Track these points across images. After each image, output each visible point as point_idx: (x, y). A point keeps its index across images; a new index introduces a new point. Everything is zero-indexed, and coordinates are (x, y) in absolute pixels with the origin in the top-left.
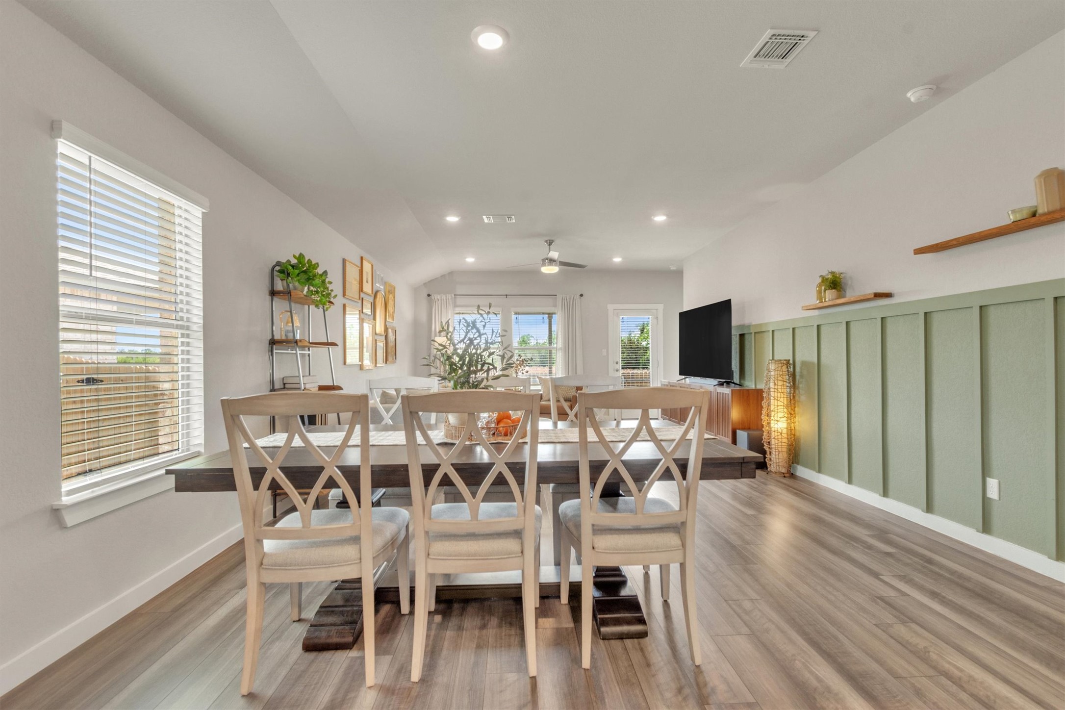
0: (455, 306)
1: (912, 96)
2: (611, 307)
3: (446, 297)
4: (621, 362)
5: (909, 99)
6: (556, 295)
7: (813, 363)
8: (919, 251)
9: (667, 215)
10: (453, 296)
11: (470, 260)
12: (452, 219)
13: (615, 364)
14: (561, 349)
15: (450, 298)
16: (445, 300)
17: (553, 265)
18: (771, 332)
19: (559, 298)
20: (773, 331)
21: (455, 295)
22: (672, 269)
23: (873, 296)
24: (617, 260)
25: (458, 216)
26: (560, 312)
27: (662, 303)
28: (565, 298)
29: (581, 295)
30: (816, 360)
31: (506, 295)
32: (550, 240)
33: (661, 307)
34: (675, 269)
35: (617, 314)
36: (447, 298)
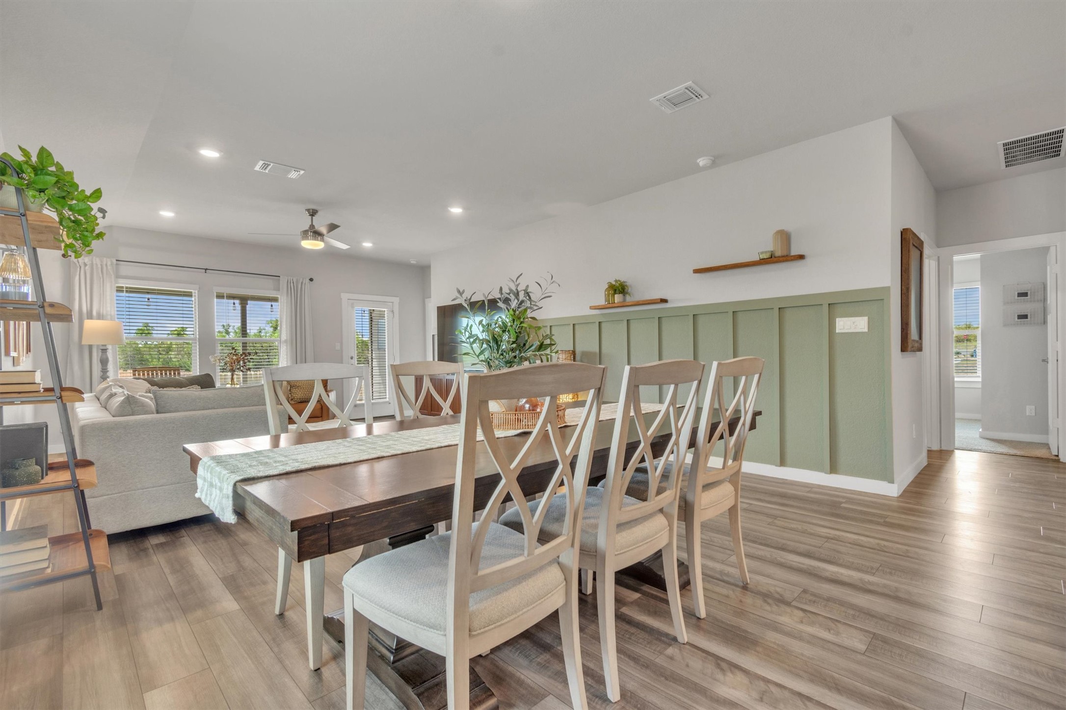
0: (118, 277)
1: (702, 162)
2: (345, 296)
3: (102, 262)
4: (356, 357)
5: (698, 164)
6: (279, 277)
7: (595, 353)
8: (696, 271)
9: (464, 208)
10: (115, 261)
11: (167, 214)
12: (209, 154)
13: (350, 359)
14: (286, 341)
15: (109, 263)
16: (99, 266)
17: (318, 240)
18: (549, 327)
19: (283, 281)
20: (551, 326)
21: (117, 260)
22: (412, 262)
23: (659, 301)
24: (367, 245)
25: (220, 151)
26: (285, 297)
27: (398, 297)
28: (292, 282)
29: (311, 280)
30: (598, 351)
31: (206, 269)
32: (313, 210)
33: (396, 300)
34: (415, 262)
35: (352, 304)
36: (105, 263)
